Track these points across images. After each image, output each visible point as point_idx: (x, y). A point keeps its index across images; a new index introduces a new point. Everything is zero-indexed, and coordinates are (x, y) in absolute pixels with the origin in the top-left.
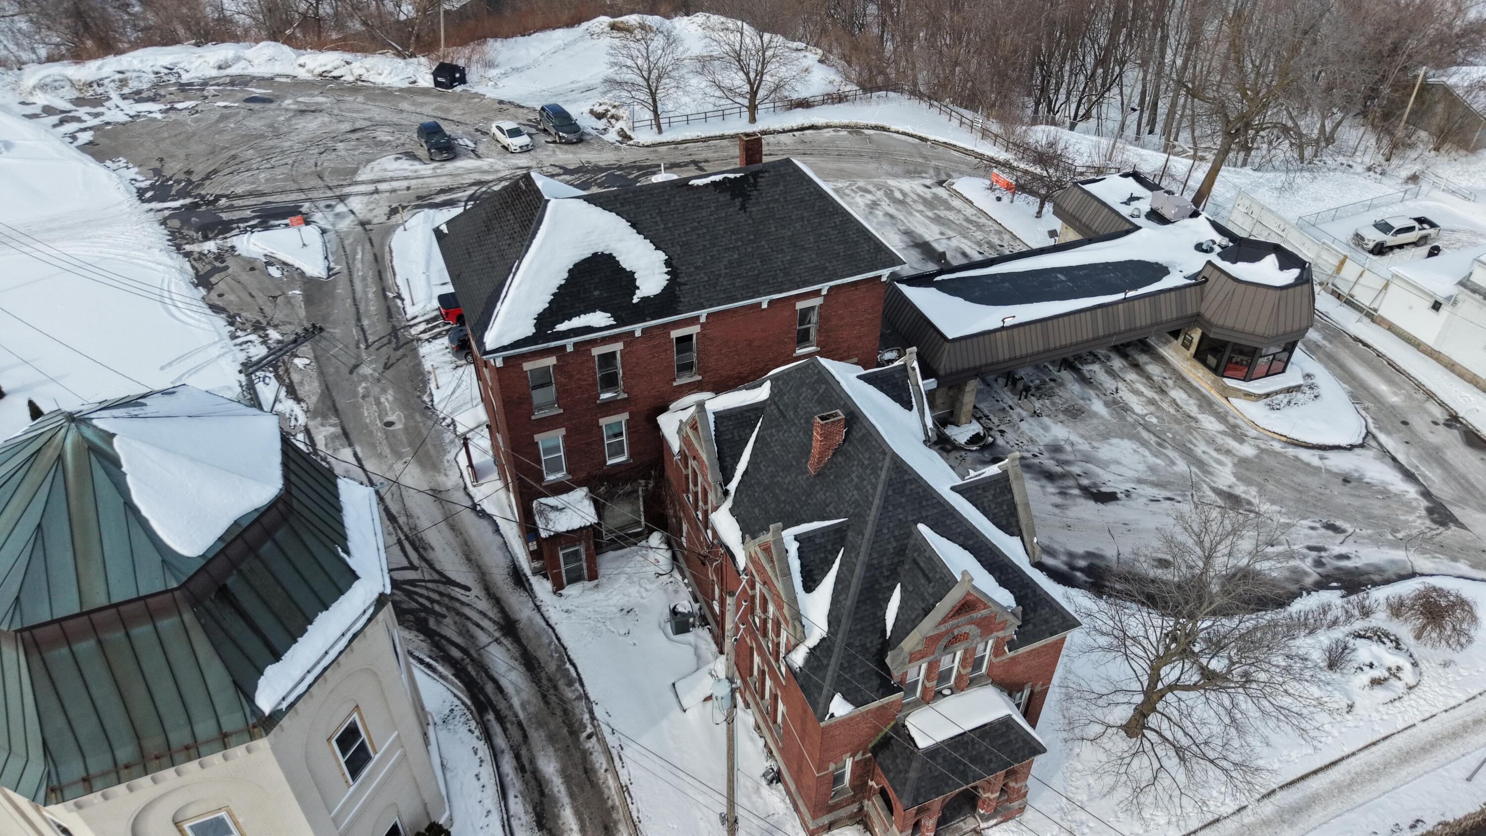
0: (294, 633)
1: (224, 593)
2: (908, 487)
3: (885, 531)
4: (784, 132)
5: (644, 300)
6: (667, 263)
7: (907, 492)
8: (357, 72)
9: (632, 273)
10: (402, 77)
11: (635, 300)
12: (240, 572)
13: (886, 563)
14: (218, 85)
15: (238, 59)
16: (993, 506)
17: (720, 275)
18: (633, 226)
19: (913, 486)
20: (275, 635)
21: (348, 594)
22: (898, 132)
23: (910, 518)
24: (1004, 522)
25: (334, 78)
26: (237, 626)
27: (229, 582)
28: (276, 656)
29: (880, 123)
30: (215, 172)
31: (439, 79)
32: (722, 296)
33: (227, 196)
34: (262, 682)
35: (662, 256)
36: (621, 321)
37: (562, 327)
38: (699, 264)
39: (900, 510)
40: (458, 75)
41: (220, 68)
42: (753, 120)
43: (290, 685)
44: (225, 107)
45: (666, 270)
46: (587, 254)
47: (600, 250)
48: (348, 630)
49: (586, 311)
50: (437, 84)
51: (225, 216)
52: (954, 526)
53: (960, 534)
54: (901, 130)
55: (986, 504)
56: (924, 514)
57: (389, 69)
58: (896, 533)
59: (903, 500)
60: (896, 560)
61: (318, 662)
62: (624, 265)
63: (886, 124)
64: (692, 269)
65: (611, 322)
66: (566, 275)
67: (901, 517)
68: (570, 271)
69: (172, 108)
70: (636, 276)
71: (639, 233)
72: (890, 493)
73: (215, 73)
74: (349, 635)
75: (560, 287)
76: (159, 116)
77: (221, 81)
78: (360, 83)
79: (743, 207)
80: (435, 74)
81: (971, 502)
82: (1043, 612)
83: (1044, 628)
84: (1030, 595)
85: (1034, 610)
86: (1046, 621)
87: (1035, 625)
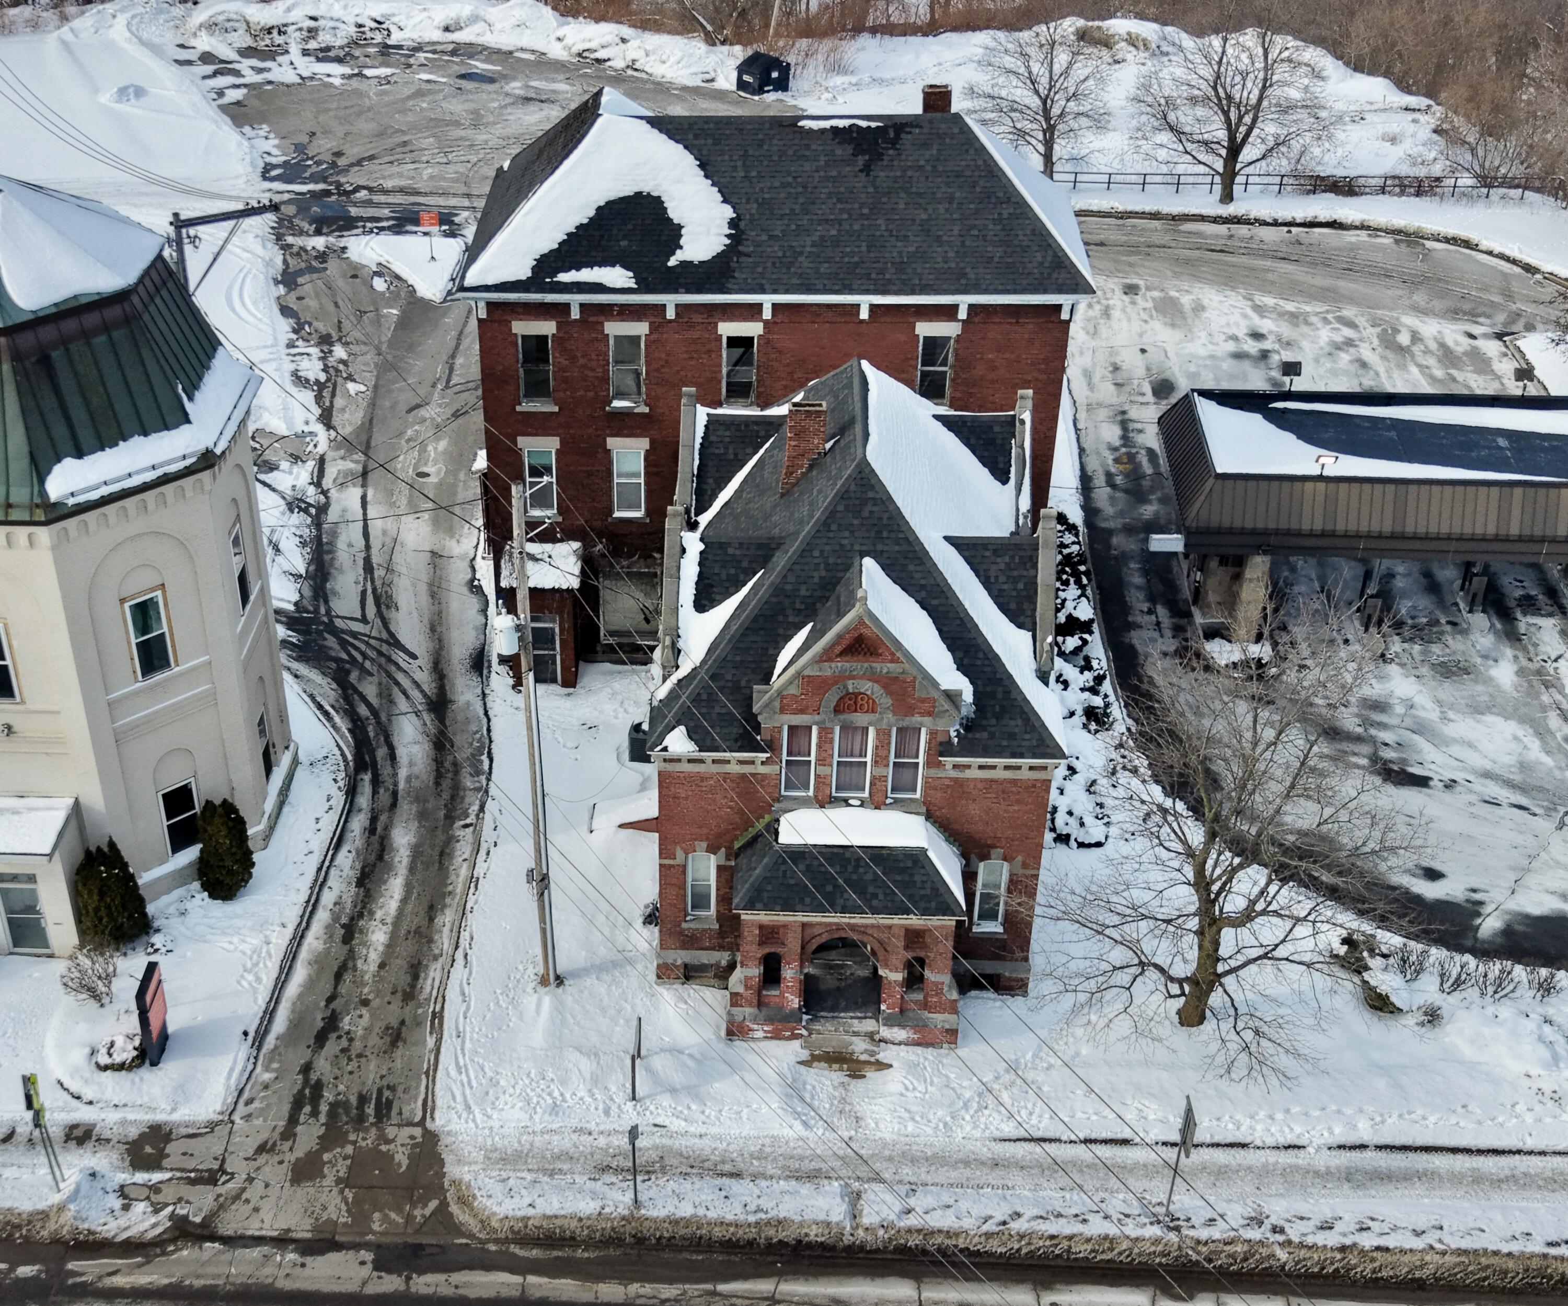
0: (104, 443)
1: (45, 361)
2: (869, 507)
3: (816, 553)
4: (1276, 223)
5: (684, 264)
6: (733, 223)
7: (865, 513)
8: (631, 55)
9: (680, 227)
10: (694, 69)
11: (672, 262)
12: (67, 350)
13: (803, 592)
14: (434, 52)
15: (475, 19)
16: (1002, 579)
17: (801, 253)
18: (702, 166)
19: (876, 509)
20: (86, 435)
21: (173, 432)
22: (1490, 253)
23: (857, 547)
24: (1013, 606)
25: (598, 61)
26: (49, 402)
27: (54, 354)
28: (79, 454)
29: (1463, 234)
30: (372, 158)
31: (746, 78)
32: (794, 281)
33: (370, 189)
34: (57, 469)
35: (728, 212)
36: (644, 286)
37: (564, 277)
38: (777, 232)
39: (847, 534)
40: (775, 75)
41: (447, 29)
42: (1227, 197)
44: (428, 81)
45: (728, 232)
46: (628, 190)
47: (646, 188)
48: (162, 465)
49: (602, 264)
50: (741, 85)
51: (354, 211)
52: (918, 576)
53: (923, 587)
54: (1497, 249)
55: (992, 574)
56: (880, 547)
57: (679, 54)
58: (831, 560)
59: (856, 522)
60: (819, 593)
61: (119, 480)
62: (672, 214)
63: (1474, 237)
64: (764, 237)
65: (632, 284)
66: (592, 213)
67: (845, 542)
68: (599, 209)
69: (360, 75)
70: (683, 231)
71: (706, 176)
72: (841, 508)
73: (437, 35)
74: (159, 472)
75: (580, 227)
76: (337, 81)
77: (439, 48)
78: (630, 72)
79: (866, 170)
80: (742, 69)
81: (969, 563)
82: (1012, 723)
83: (1005, 743)
84: (1000, 696)
85: (999, 717)
86: (1012, 736)
87: (992, 736)
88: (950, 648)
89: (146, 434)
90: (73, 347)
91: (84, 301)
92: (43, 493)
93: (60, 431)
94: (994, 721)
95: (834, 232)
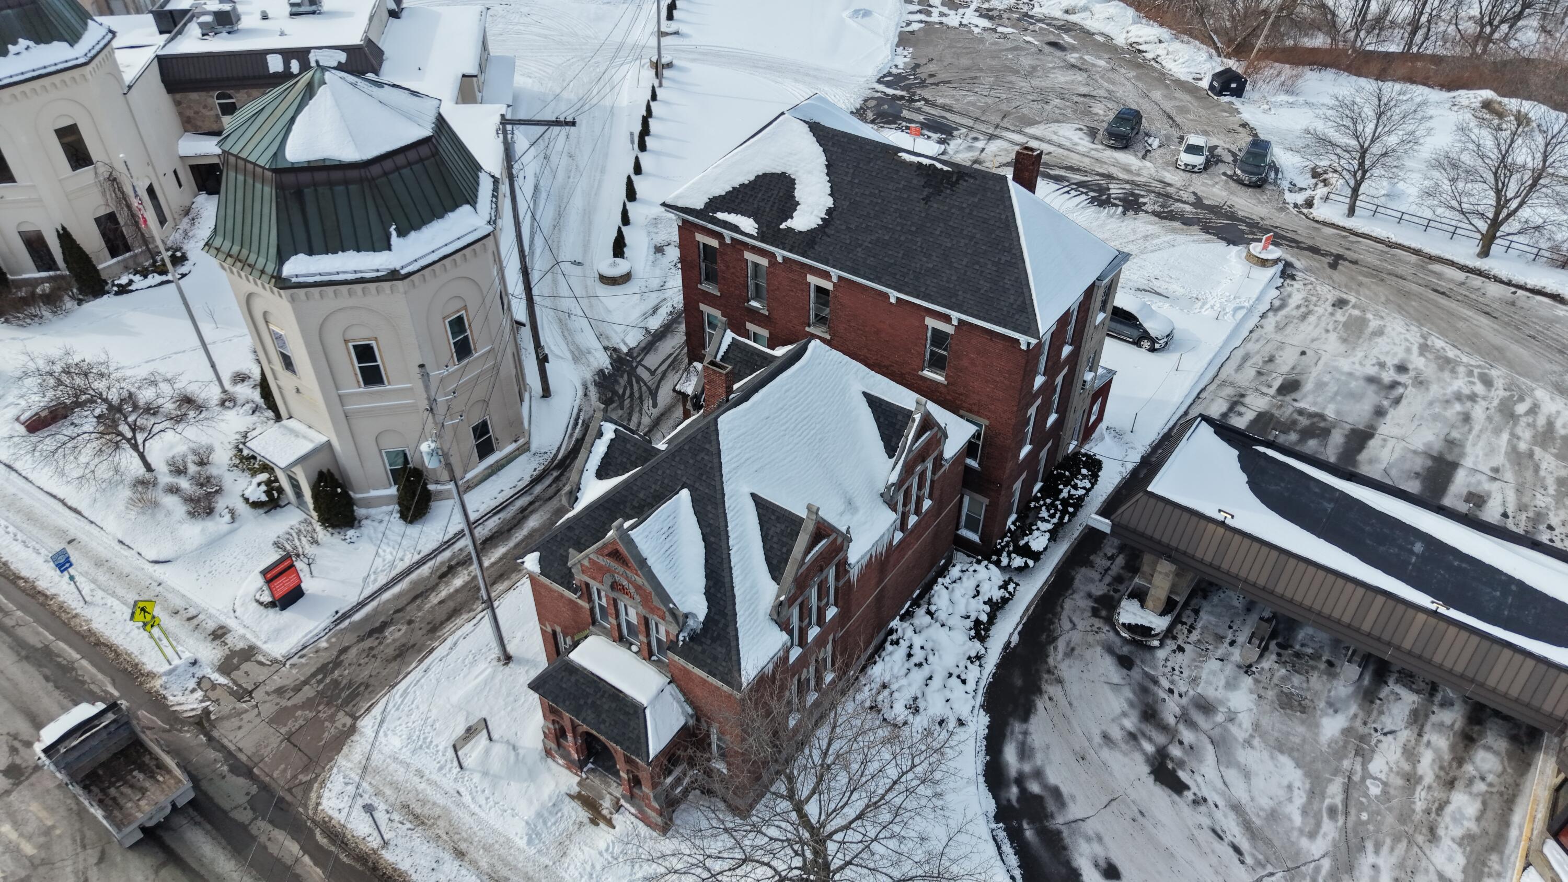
0: (329, 249)
1: (299, 194)
2: (702, 455)
3: (660, 472)
5: (789, 229)
6: (829, 212)
7: (699, 458)
8: (1159, 52)
9: (798, 204)
10: (1192, 70)
11: (783, 226)
12: (316, 190)
13: (641, 495)
16: (775, 539)
17: (860, 246)
18: (828, 167)
19: (706, 458)
20: (317, 241)
21: (377, 254)
23: (684, 479)
24: (775, 562)
25: (1139, 51)
26: (297, 217)
27: (306, 191)
28: (311, 253)
30: (948, 82)
31: (1216, 83)
32: (848, 263)
34: (293, 258)
35: (830, 202)
36: (762, 237)
37: (721, 216)
38: (853, 226)
39: (682, 467)
40: (1236, 85)
41: (1068, 11)
43: (304, 272)
44: (1028, 42)
45: (824, 216)
46: (778, 170)
47: (789, 172)
48: (361, 272)
49: (743, 214)
52: (710, 515)
53: (710, 525)
55: (771, 533)
56: (697, 485)
57: (1187, 57)
58: (666, 481)
59: (691, 461)
60: (649, 500)
61: (330, 274)
62: (797, 194)
64: (844, 227)
65: (754, 233)
66: (752, 178)
67: (679, 472)
68: (758, 177)
69: (996, 28)
70: (798, 207)
71: (828, 174)
72: (686, 447)
73: (1058, 14)
74: (359, 276)
75: (742, 185)
76: (979, 30)
77: (1053, 22)
78: (1153, 63)
79: (927, 200)
80: (1217, 76)
81: (760, 519)
82: (719, 649)
83: (709, 661)
84: (721, 625)
85: (714, 640)
86: (715, 659)
87: (703, 652)
88: (706, 577)
89: (358, 250)
90: (320, 189)
91: (327, 163)
92: (280, 270)
93: (301, 235)
94: (709, 642)
95: (887, 237)
